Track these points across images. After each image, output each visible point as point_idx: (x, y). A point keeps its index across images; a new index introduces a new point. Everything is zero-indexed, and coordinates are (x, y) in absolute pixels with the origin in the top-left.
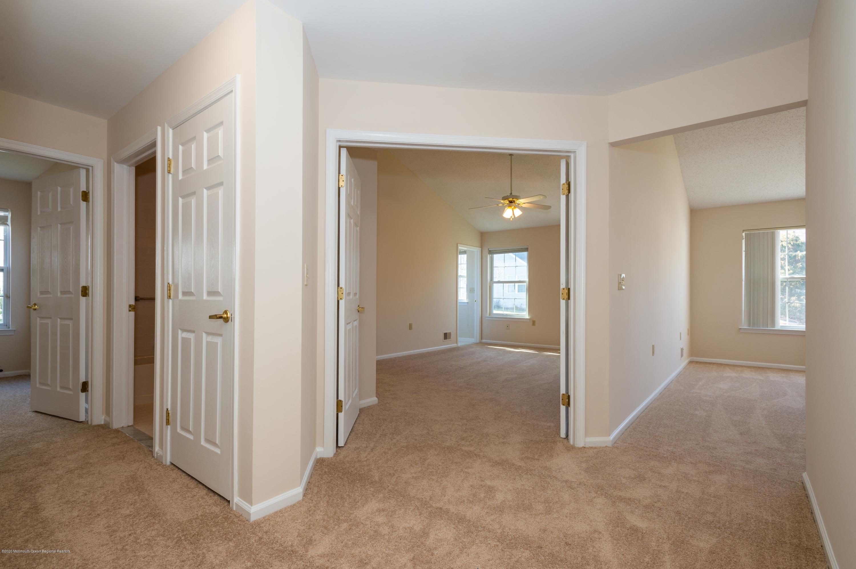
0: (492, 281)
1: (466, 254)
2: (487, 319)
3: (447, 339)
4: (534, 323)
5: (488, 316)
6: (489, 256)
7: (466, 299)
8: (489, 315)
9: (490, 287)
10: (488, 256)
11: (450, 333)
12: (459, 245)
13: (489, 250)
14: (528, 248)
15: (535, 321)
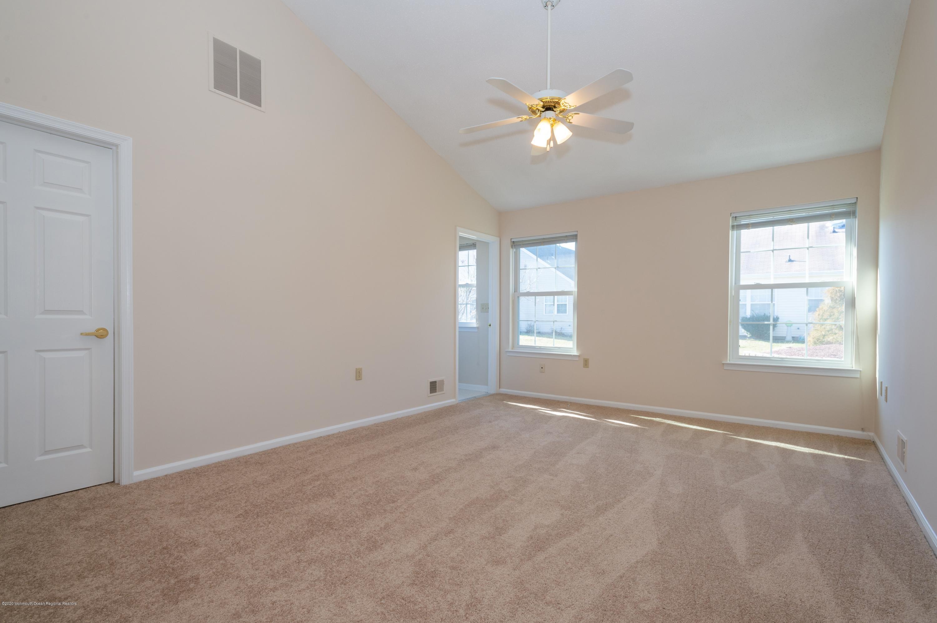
0: (518, 294)
1: (475, 249)
2: (508, 354)
3: (436, 392)
4: (586, 363)
5: (510, 350)
6: (512, 252)
7: (474, 321)
8: (513, 347)
9: (513, 301)
10: (511, 250)
11: (442, 382)
12: (458, 228)
13: (513, 240)
14: (576, 235)
15: (588, 359)
